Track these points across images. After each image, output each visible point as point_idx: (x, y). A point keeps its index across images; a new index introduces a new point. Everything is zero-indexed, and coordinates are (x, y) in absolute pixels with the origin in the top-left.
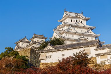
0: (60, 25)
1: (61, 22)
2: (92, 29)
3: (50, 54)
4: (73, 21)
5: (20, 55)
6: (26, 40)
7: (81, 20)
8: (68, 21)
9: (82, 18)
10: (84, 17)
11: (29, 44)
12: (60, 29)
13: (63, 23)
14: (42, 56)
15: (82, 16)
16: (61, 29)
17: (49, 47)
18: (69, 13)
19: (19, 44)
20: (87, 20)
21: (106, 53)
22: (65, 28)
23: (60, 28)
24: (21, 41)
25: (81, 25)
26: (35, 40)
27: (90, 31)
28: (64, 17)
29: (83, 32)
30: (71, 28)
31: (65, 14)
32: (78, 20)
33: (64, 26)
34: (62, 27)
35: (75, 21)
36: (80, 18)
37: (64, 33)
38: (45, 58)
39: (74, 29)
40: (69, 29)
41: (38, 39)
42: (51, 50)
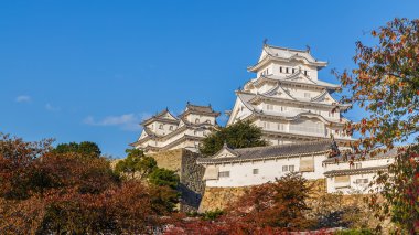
0: (253, 81)
1: (256, 71)
2: (331, 91)
3: (227, 168)
4: (284, 70)
5: (160, 166)
6: (169, 116)
7: (304, 68)
8: (273, 70)
9: (306, 63)
10: (313, 60)
11: (175, 127)
12: (252, 91)
13: (259, 75)
14: (210, 171)
15: (308, 58)
16: (254, 91)
17: (225, 153)
18: (275, 51)
19: (150, 126)
20: (319, 68)
21: (348, 171)
22: (265, 89)
23: (252, 87)
24: (156, 118)
25: (304, 80)
26: (191, 118)
27: (328, 96)
28: (261, 58)
29: (308, 99)
30: (280, 90)
31: (264, 54)
32: (297, 68)
33: (262, 84)
34: (258, 87)
35: (290, 71)
36: (301, 62)
37: (260, 101)
38: (215, 176)
39: (287, 92)
40: (274, 92)
41: (198, 117)
42: (230, 159)
